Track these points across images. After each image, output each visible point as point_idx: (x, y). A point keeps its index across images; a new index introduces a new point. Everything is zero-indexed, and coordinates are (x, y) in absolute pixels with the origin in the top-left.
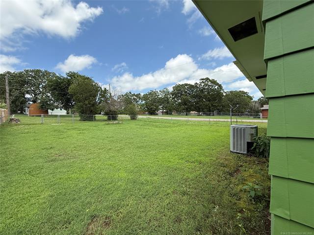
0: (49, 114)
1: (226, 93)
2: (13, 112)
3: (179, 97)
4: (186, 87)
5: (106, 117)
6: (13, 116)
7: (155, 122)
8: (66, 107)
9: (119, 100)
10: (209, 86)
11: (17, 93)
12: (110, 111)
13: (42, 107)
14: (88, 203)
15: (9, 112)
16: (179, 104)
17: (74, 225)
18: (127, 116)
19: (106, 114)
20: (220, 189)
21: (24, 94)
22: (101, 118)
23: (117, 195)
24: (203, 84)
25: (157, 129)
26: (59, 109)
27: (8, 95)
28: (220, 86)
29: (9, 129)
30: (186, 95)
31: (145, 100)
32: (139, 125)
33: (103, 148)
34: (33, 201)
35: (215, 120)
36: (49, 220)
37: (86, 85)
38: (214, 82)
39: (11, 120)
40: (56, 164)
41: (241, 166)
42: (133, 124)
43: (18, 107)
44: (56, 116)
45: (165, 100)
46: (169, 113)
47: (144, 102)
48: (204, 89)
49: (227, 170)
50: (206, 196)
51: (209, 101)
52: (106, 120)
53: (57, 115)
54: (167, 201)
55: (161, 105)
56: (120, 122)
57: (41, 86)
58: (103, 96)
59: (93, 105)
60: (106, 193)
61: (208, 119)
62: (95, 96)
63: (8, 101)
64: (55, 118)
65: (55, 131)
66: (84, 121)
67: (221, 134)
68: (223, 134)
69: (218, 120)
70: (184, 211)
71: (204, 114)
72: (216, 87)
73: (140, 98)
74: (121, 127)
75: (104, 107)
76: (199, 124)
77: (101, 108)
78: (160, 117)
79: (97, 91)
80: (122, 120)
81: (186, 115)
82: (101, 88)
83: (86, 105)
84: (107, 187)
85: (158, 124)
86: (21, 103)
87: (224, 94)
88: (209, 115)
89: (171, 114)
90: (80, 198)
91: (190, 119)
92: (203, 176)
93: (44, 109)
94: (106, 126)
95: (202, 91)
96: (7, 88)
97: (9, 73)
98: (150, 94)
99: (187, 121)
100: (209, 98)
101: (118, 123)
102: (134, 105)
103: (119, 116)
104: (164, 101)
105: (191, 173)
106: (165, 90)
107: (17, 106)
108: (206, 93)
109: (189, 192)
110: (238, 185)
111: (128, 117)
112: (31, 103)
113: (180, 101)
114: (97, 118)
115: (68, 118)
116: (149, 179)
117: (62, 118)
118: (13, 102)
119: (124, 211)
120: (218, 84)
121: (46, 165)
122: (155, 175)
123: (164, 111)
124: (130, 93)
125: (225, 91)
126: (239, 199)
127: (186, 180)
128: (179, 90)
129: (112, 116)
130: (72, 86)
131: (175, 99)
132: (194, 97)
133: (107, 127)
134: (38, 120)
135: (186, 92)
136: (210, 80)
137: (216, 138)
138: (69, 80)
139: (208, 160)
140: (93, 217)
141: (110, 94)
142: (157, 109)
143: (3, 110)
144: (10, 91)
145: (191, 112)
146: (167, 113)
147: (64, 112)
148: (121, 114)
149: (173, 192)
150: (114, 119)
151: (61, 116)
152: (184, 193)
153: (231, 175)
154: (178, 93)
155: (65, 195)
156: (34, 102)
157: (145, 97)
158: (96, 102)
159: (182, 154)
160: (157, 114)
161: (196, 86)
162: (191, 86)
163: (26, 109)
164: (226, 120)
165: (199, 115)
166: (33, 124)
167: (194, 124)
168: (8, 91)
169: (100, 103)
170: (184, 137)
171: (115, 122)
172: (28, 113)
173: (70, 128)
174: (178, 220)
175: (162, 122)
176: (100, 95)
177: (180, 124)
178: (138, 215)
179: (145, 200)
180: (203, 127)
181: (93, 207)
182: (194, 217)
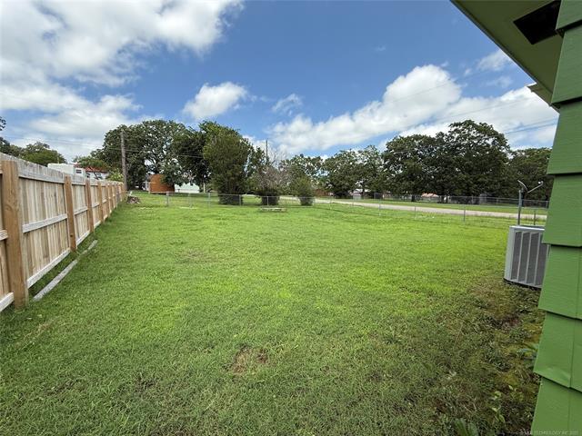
0: (177, 191)
1: (514, 153)
2: (130, 187)
3: (398, 162)
4: (417, 142)
5: (259, 200)
6: (131, 194)
7: (346, 213)
8: (199, 181)
9: (282, 170)
10: (473, 138)
11: (133, 159)
12: (266, 188)
13: (166, 180)
14: (236, 326)
15: (126, 188)
16: (399, 178)
17: (218, 350)
18: (295, 198)
19: (260, 194)
20: (465, 345)
21: (143, 161)
22: (251, 201)
23: (277, 323)
24: (457, 135)
25: (349, 226)
26: (189, 184)
27: (124, 160)
28: (500, 139)
29: (127, 211)
30: (415, 160)
31: (329, 170)
32: (315, 216)
33: (254, 251)
34: (166, 311)
35: (479, 213)
36: (187, 338)
37: (229, 143)
38: (485, 130)
39: (130, 198)
40: (190, 266)
41: (526, 312)
42: (305, 213)
43: (136, 180)
44: (185, 195)
45: (369, 170)
46: (374, 195)
47: (326, 173)
48: (460, 146)
49: (486, 313)
50: (433, 350)
51: (470, 172)
52: (259, 205)
53: (187, 194)
54: (358, 346)
55: (360, 179)
56: (283, 209)
57: (165, 147)
58: (255, 162)
59: (240, 178)
60: (260, 317)
61: (462, 212)
62: (242, 163)
63: (124, 170)
64: (183, 199)
65: (185, 218)
66: (225, 204)
67: (487, 244)
68: (494, 244)
69: (486, 213)
70: (387, 366)
71: (453, 199)
72: (490, 141)
73: (319, 165)
74: (284, 218)
75: (257, 182)
76: (441, 221)
77: (251, 183)
78: (357, 203)
79: (246, 153)
80: (286, 206)
81: (413, 200)
82: (252, 148)
83: (229, 178)
84: (263, 309)
85: (352, 215)
86: (140, 174)
87: (510, 157)
88: (466, 203)
89: (379, 197)
90: (225, 318)
91: (418, 209)
92: (432, 316)
93: (169, 183)
94: (259, 214)
95: (453, 150)
96: (123, 151)
97: (124, 127)
98: (339, 157)
99: (415, 213)
100: (468, 165)
101: (279, 211)
102: (308, 179)
103: (281, 197)
104: (367, 171)
105: (409, 309)
106: (370, 150)
107: (134, 179)
108: (463, 154)
109: (400, 338)
110: (507, 344)
111: (296, 200)
112: (152, 173)
113: (401, 171)
114: (245, 201)
115: (201, 199)
116: (328, 307)
117: (194, 199)
118: (130, 172)
119: (287, 347)
120: (495, 134)
121: (178, 267)
122: (340, 302)
123: (366, 191)
124: (302, 156)
125: (513, 149)
126: (506, 370)
127: (397, 319)
128: (401, 149)
129: (269, 198)
130: (208, 146)
131: (391, 168)
132: (433, 163)
133: (261, 217)
134: (162, 200)
135: (415, 153)
136: (474, 125)
137: (475, 251)
138: (203, 136)
139: (448, 290)
140: (243, 346)
141: (268, 159)
142: (352, 187)
143: (120, 183)
144: (126, 154)
145: (425, 195)
146: (371, 196)
147: (195, 189)
148: (284, 194)
149: (370, 335)
150: (273, 202)
151: (193, 195)
152: (390, 340)
153: (496, 324)
154: (398, 155)
155: (204, 311)
156: (156, 172)
157: (330, 164)
158: (244, 173)
159: (394, 273)
160: (351, 197)
161: (440, 141)
162: (429, 141)
163: (146, 182)
164: (507, 215)
165: (442, 202)
166: (157, 206)
167: (428, 220)
168: (124, 155)
169: (249, 175)
170: (401, 244)
171: (274, 209)
172: (148, 189)
173: (205, 214)
174: (375, 377)
175: (361, 211)
176: (251, 160)
177: (395, 218)
178: (309, 356)
179: (320, 338)
180: (448, 227)
181: (243, 334)
182: (405, 380)
